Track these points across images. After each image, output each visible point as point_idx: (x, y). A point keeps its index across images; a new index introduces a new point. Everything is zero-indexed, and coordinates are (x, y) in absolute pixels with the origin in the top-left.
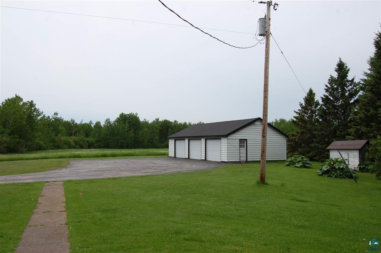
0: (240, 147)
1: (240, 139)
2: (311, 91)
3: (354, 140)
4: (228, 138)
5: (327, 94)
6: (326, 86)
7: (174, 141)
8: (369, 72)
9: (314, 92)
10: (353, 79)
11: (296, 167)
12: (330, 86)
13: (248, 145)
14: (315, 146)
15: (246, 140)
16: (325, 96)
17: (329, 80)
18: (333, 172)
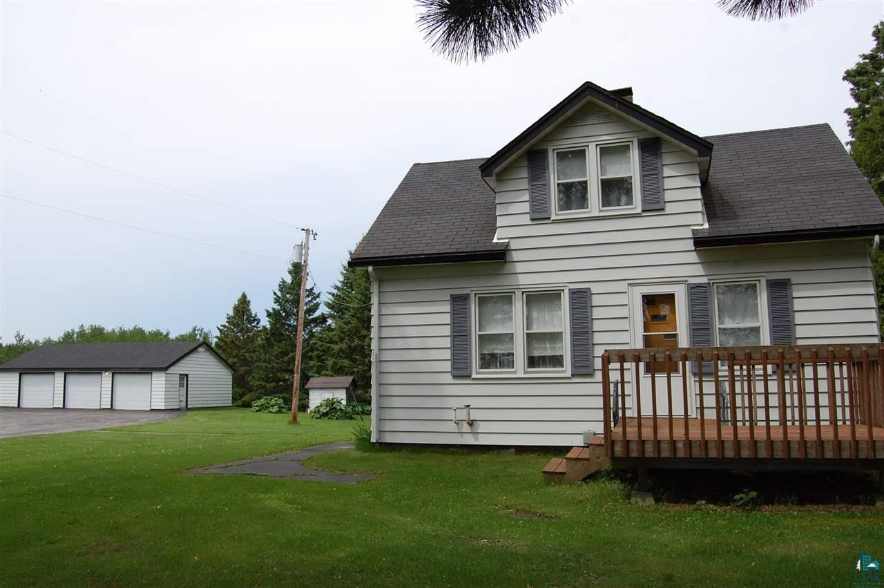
0: (180, 386)
1: (181, 375)
2: (244, 296)
3: (332, 376)
4: (168, 372)
5: (277, 307)
6: (275, 293)
7: (18, 375)
8: (339, 285)
9: (249, 298)
10: (312, 289)
11: (270, 412)
12: (280, 295)
13: (189, 382)
14: (260, 385)
15: (187, 375)
16: (274, 309)
17: (280, 285)
18: (333, 414)
